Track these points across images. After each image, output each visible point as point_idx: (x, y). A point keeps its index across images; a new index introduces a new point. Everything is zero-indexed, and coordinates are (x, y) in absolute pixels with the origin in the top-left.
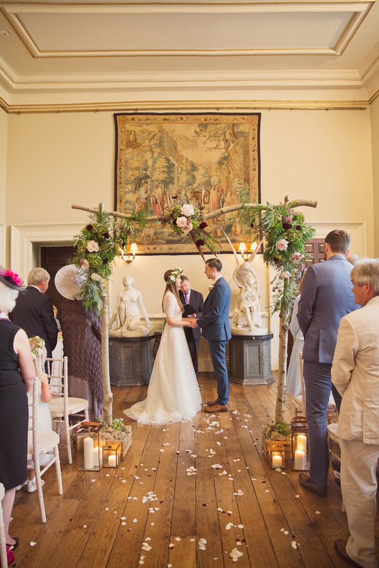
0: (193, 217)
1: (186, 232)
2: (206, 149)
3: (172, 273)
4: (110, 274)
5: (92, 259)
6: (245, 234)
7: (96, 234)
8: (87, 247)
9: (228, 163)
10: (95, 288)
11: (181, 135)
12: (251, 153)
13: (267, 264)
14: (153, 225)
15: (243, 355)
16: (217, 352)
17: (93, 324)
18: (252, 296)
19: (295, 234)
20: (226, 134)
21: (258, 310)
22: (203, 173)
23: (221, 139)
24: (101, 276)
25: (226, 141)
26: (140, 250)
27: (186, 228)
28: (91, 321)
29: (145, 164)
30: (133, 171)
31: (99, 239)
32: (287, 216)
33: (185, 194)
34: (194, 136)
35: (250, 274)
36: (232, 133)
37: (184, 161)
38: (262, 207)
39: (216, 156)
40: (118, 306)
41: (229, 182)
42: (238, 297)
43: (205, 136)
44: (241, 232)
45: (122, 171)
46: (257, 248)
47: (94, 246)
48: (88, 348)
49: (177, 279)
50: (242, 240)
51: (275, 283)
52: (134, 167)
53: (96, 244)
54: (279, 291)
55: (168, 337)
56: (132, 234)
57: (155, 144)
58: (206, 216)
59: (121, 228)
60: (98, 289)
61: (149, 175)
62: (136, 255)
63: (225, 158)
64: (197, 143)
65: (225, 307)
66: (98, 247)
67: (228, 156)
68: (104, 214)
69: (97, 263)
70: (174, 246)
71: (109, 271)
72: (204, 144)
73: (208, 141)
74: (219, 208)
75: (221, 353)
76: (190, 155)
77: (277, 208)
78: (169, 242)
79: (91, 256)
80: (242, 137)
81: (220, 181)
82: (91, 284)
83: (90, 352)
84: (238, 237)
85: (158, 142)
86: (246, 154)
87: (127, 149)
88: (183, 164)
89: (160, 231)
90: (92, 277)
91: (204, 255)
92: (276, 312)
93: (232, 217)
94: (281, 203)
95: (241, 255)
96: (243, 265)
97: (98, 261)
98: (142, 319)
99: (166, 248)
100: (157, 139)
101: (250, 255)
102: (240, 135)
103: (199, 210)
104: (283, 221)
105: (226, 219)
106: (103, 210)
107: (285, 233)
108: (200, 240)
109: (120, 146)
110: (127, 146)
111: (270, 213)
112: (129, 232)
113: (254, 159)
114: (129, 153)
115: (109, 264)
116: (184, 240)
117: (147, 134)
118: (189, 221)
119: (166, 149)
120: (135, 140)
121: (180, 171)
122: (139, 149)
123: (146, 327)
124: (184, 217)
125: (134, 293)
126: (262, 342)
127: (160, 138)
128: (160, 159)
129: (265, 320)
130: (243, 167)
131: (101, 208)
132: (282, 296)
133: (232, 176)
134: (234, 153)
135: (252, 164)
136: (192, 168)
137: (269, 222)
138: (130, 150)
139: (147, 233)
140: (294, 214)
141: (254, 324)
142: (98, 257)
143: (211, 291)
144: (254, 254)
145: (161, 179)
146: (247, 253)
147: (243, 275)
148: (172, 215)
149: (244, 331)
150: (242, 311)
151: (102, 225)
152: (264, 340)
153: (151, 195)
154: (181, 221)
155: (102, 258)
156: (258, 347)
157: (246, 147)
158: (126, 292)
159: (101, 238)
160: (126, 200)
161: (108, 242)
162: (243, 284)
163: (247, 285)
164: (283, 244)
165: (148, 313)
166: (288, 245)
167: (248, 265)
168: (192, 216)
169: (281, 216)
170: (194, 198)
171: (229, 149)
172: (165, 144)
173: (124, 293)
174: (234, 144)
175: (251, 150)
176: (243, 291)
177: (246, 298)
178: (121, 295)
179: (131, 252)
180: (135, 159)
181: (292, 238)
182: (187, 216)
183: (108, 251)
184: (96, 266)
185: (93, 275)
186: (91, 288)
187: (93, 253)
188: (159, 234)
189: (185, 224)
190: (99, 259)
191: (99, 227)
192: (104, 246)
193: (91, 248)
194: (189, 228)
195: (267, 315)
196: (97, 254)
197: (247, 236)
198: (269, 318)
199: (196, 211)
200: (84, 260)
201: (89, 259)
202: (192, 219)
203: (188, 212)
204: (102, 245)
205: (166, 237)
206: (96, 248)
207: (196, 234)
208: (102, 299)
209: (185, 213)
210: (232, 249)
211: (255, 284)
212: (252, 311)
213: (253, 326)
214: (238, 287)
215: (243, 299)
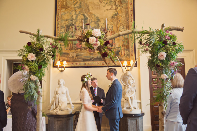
0: (100, 38)
1: (96, 47)
2: (105, 10)
3: (86, 76)
4: (44, 76)
5: (31, 65)
6: (127, 56)
7: (34, 49)
8: (27, 57)
9: (117, 17)
10: (33, 85)
11: (91, 2)
12: (130, 12)
14: (76, 51)
15: (127, 126)
16: (114, 126)
17: (33, 110)
18: (132, 91)
19: (170, 48)
20: (116, 2)
21: (135, 99)
22: (104, 23)
23: (113, 4)
25: (116, 6)
26: (68, 65)
27: (95, 45)
28: (31, 108)
29: (71, 18)
30: (65, 21)
31: (36, 52)
34: (99, 3)
35: (130, 78)
36: (119, 1)
37: (93, 16)
39: (111, 13)
40: (55, 96)
41: (117, 28)
43: (104, 3)
44: (124, 55)
45: (59, 21)
46: (134, 64)
47: (32, 57)
48: (28, 126)
49: (89, 80)
50: (125, 59)
52: (65, 19)
53: (34, 55)
55: (83, 116)
57: (77, 7)
60: (35, 86)
61: (74, 23)
62: (66, 67)
63: (116, 15)
64: (100, 6)
65: (119, 98)
67: (117, 13)
68: (41, 36)
69: (35, 68)
70: (87, 63)
71: (43, 74)
72: (104, 7)
73: (106, 5)
75: (116, 127)
76: (96, 13)
77: (157, 31)
78: (85, 60)
80: (125, 3)
81: (112, 27)
82: (30, 83)
83: (30, 129)
84: (123, 58)
85: (79, 6)
86: (127, 12)
87: (62, 9)
88: (92, 18)
90: (31, 78)
93: (119, 47)
95: (125, 68)
96: (126, 73)
97: (35, 66)
99: (82, 64)
100: (78, 4)
101: (129, 68)
102: (124, 2)
103: (104, 33)
105: (116, 48)
107: (164, 48)
109: (58, 8)
110: (62, 8)
112: (57, 48)
113: (131, 15)
114: (63, 11)
115: (43, 69)
116: (93, 59)
117: (73, 2)
118: (97, 40)
119: (83, 9)
120: (66, 4)
121: (91, 21)
122: (68, 9)
123: (71, 108)
124: (94, 37)
125: (64, 89)
126: (138, 118)
127: (80, 4)
128: (80, 15)
130: (125, 20)
131: (39, 32)
133: (119, 25)
134: (121, 12)
135: (130, 18)
136: (97, 20)
137: (153, 40)
138: (64, 10)
139: (72, 55)
141: (133, 107)
142: (36, 64)
143: (110, 88)
144: (132, 67)
145: (81, 26)
146: (128, 66)
147: (126, 79)
148: (86, 37)
149: (127, 111)
150: (126, 99)
151: (39, 43)
152: (139, 117)
154: (92, 40)
155: (38, 65)
156: (136, 120)
157: (127, 9)
158: (60, 88)
162: (126, 84)
163: (128, 84)
164: (163, 55)
165: (72, 100)
166: (166, 55)
167: (129, 73)
168: (99, 37)
171: (118, 10)
172: (83, 7)
173: (58, 89)
174: (120, 7)
175: (130, 10)
176: (126, 88)
177: (128, 92)
178: (57, 89)
179: (63, 66)
180: (66, 14)
181: (168, 51)
182: (96, 37)
183: (42, 60)
184: (34, 70)
185: (32, 77)
186: (30, 85)
187: (32, 62)
188: (79, 56)
189: (95, 42)
190: (36, 66)
191: (36, 44)
192: (40, 57)
193: (30, 58)
194: (97, 45)
195: (139, 101)
196: (35, 62)
197: (128, 57)
198: (141, 103)
199: (102, 33)
200: (26, 66)
201: (29, 66)
202: (99, 38)
203: (97, 34)
204: (39, 56)
205: (83, 58)
206: (34, 58)
207: (102, 49)
208: (37, 93)
209: (95, 34)
210: (120, 64)
211: (133, 84)
212: (132, 99)
213: (132, 108)
214: (123, 86)
215: (126, 92)
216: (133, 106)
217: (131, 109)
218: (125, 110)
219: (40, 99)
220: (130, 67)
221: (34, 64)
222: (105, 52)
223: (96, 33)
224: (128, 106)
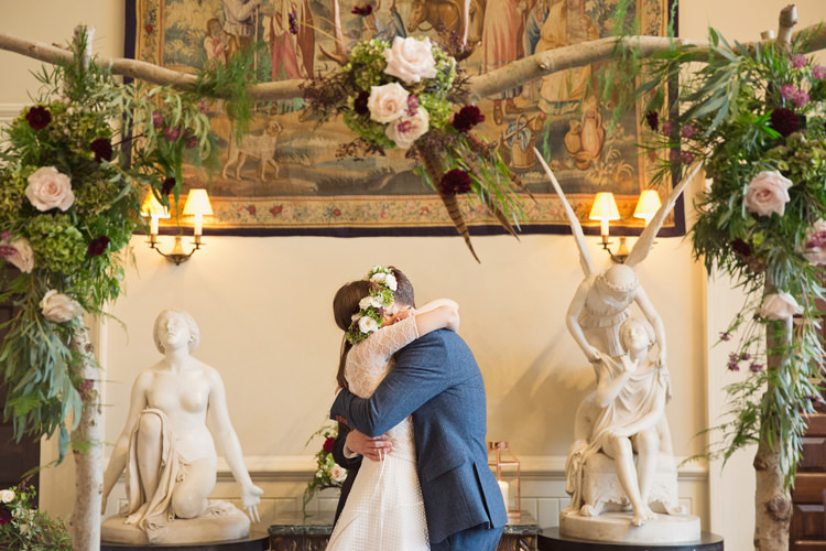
0: (429, 87)
1: (405, 141)
4: (115, 294)
5: (46, 235)
6: (615, 160)
7: (63, 144)
8: (27, 193)
10: (56, 347)
13: (709, 266)
14: (272, 124)
18: (641, 394)
19: (817, 152)
21: (661, 449)
24: (81, 301)
26: (222, 215)
27: (403, 127)
31: (76, 160)
32: (790, 83)
33: (393, 9)
35: (632, 310)
38: (691, 50)
40: (132, 425)
42: (589, 398)
44: (601, 153)
47: (53, 189)
50: (604, 181)
51: (735, 336)
53: (63, 181)
54: (754, 368)
56: (202, 143)
58: (477, 81)
59: (162, 124)
60: (66, 351)
62: (207, 232)
66: (71, 194)
68: (94, 68)
69: (66, 252)
70: (347, 203)
71: (113, 283)
74: (520, 56)
77: (749, 52)
78: (331, 187)
79: (44, 227)
82: (41, 333)
84: (590, 171)
89: (296, 144)
90: (44, 304)
91: (474, 240)
92: (739, 451)
93: (565, 97)
94: (764, 35)
95: (600, 239)
96: (608, 275)
97: (68, 242)
98: (225, 477)
99: (316, 209)
101: (631, 241)
103: (454, 62)
104: (769, 101)
105: (543, 105)
106: (90, 52)
107: (781, 150)
108: (455, 173)
111: (722, 73)
112: (189, 139)
115: (112, 256)
116: (385, 182)
118: (414, 100)
123: (240, 506)
124: (398, 85)
125: (195, 378)
129: (691, 489)
131: (81, 46)
132: (764, 388)
137: (716, 104)
139: (248, 151)
140: (815, 73)
141: (646, 502)
142: (71, 229)
144: (649, 236)
146: (620, 231)
147: (605, 315)
148: (350, 79)
150: (601, 451)
151: (87, 110)
153: (263, 9)
154: (386, 101)
155: (83, 232)
158: (164, 372)
159: (82, 160)
160: (169, 25)
161: (109, 174)
162: (606, 347)
163: (620, 351)
164: (771, 188)
165: (245, 454)
166: (791, 192)
167: (626, 277)
168: (426, 81)
169: (765, 83)
170: (426, 25)
173: (156, 376)
176: (605, 375)
177: (618, 401)
178: (146, 381)
179: (189, 222)
181: (805, 168)
182: (409, 83)
183: (107, 207)
184: (60, 263)
185: (48, 300)
186: (38, 348)
187: (49, 216)
188: (291, 155)
189: (402, 113)
190: (72, 239)
191: (74, 118)
192: (93, 189)
193: (44, 195)
194: (415, 127)
195: (696, 467)
196: (66, 217)
197: (622, 167)
198: (704, 479)
199: (442, 62)
200: (16, 241)
201: (33, 239)
202: (425, 92)
203: (411, 66)
204: (87, 184)
205: (319, 170)
206: (63, 196)
207: (441, 150)
208: (79, 391)
209: (402, 70)
210: (565, 215)
211: (650, 348)
212: (640, 451)
213: (643, 509)
214: (586, 360)
215: (604, 405)
216: (647, 493)
217: (634, 512)
218: (592, 519)
219: (93, 423)
220: (636, 232)
221: (66, 228)
222: (457, 170)
223: (410, 61)
224: (615, 496)
